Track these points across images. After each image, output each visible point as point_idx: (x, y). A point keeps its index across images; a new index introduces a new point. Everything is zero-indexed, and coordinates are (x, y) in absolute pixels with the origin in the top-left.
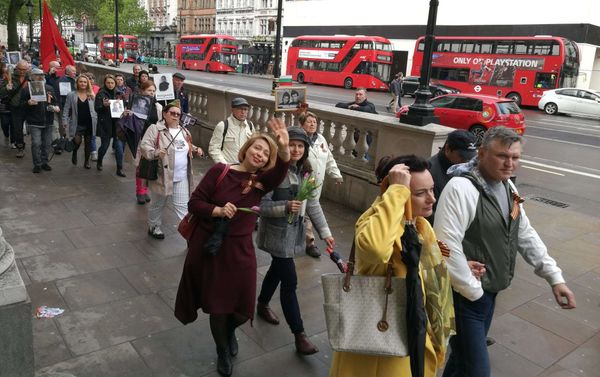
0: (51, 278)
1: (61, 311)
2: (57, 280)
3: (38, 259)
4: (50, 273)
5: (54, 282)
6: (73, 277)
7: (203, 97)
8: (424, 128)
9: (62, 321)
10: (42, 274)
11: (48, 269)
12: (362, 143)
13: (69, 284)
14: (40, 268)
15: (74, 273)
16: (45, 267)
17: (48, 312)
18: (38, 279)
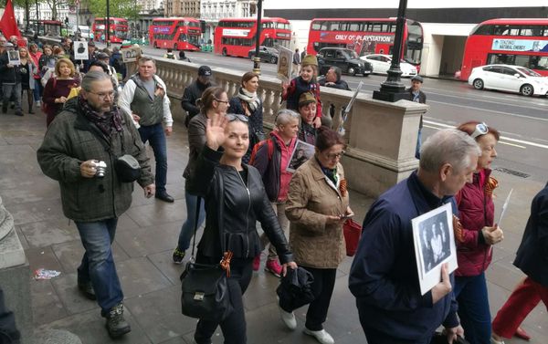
0: (48, 243)
1: (58, 274)
2: (53, 244)
3: (36, 225)
4: (48, 238)
5: (51, 247)
6: (68, 242)
7: (188, 75)
8: (395, 104)
9: (58, 282)
10: (40, 239)
11: (45, 235)
12: (338, 118)
13: (65, 248)
14: (38, 235)
15: (69, 238)
16: (42, 233)
17: (45, 274)
18: (36, 244)
